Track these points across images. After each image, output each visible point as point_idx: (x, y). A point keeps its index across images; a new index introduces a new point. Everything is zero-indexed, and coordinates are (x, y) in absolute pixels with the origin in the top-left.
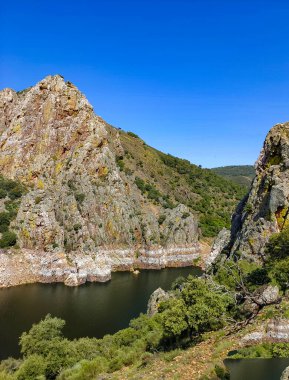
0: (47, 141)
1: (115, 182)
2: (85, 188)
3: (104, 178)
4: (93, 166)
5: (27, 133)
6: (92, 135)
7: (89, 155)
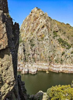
0: (31, 28)
1: (46, 39)
2: (35, 42)
3: (43, 38)
4: (39, 34)
5: (27, 26)
6: (40, 24)
7: (38, 31)
